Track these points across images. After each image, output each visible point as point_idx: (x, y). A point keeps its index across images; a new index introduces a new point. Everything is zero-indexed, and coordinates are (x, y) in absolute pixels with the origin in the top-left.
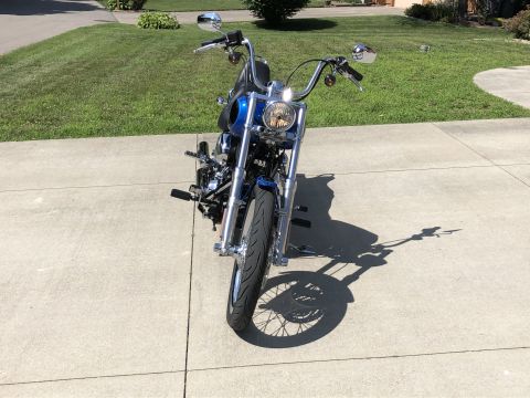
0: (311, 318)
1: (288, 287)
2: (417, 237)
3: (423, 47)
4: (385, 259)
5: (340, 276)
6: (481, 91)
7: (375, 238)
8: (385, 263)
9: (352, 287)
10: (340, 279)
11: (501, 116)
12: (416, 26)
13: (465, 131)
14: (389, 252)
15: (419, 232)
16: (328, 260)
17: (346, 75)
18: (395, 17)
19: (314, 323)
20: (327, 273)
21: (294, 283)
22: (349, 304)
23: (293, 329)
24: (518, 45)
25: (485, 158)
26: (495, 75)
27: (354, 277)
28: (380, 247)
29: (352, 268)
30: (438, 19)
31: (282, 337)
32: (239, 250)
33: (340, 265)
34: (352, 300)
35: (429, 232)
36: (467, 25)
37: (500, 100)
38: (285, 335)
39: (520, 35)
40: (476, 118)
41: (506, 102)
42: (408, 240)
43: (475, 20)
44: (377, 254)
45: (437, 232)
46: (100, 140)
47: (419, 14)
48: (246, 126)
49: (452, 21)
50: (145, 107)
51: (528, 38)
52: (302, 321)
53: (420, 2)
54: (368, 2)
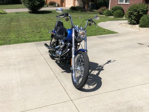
0: (94, 84)
4: (103, 68)
6: (101, 28)
7: (98, 64)
8: (103, 70)
9: (99, 76)
10: (96, 74)
11: (109, 33)
12: (73, 12)
13: (103, 37)
14: (103, 67)
15: (107, 62)
17: (93, 23)
18: (67, 10)
19: (96, 85)
20: (92, 73)
22: (101, 80)
23: (92, 87)
25: (111, 43)
26: (102, 24)
27: (98, 74)
28: (100, 66)
29: (97, 72)
30: (78, 10)
33: (93, 71)
35: (109, 61)
36: (86, 12)
37: (107, 30)
39: (101, 14)
40: (104, 34)
41: (109, 30)
42: (106, 64)
43: (88, 10)
44: (101, 68)
45: (111, 61)
47: (73, 9)
48: (73, 36)
49: (82, 11)
51: (103, 15)
52: (93, 85)
53: (72, 6)
54: (58, 6)
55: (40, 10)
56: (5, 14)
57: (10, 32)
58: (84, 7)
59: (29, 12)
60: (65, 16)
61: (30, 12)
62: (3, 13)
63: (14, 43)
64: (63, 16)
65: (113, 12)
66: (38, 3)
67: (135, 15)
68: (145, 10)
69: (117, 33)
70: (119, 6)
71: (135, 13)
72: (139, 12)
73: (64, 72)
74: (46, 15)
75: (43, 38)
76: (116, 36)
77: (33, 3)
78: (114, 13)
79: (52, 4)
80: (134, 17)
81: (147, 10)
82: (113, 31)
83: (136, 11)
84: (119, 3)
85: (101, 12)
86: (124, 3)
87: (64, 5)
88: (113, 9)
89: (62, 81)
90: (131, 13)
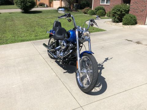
8: (104, 68)
11: (99, 31)
13: (94, 35)
15: (105, 60)
22: (105, 80)
23: (98, 89)
25: (103, 41)
31: (97, 92)
34: (105, 79)
35: (107, 59)
39: (85, 13)
40: (94, 32)
41: (97, 28)
42: (104, 62)
43: (73, 10)
45: (109, 59)
48: (77, 38)
49: (68, 11)
51: (87, 14)
52: (98, 87)
53: (59, 6)
54: (47, 7)
55: (31, 10)
57: (6, 31)
58: (70, 7)
61: (23, 12)
63: (11, 43)
64: (65, 17)
65: (96, 12)
66: (29, 4)
67: (118, 15)
68: (127, 9)
69: (105, 30)
70: (101, 6)
71: (119, 13)
72: (122, 12)
73: (66, 72)
74: (37, 15)
75: (38, 37)
76: (106, 33)
77: (25, 4)
78: (98, 12)
79: (42, 5)
80: (117, 16)
81: (129, 10)
82: (101, 29)
83: (119, 11)
84: (101, 4)
85: (85, 11)
86: (105, 4)
87: (52, 6)
88: (96, 9)
89: (66, 83)
90: (115, 13)
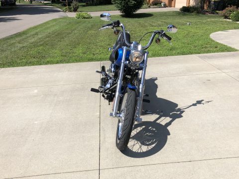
0: (152, 143)
1: (141, 129)
2: (194, 105)
3: (188, 23)
4: (182, 115)
5: (163, 123)
6: (214, 41)
7: (176, 105)
8: (182, 116)
9: (169, 128)
10: (164, 125)
11: (223, 51)
12: (184, 15)
13: (209, 58)
14: (183, 112)
15: (195, 102)
16: (157, 116)
17: (165, 38)
19: (153, 145)
20: (158, 122)
21: (144, 127)
22: (168, 136)
23: (145, 149)
24: (226, 22)
25: (218, 69)
26: (219, 34)
27: (169, 124)
28: (179, 110)
29: (168, 119)
30: (193, 12)
31: (140, 153)
32: (121, 115)
33: (163, 118)
34: (169, 134)
35: (199, 102)
36: (205, 14)
37: (222, 44)
38: (142, 151)
39: (226, 17)
40: (213, 52)
41: (224, 45)
42: (191, 106)
43: (207, 12)
44: (178, 113)
45: (203, 102)
46: (61, 65)
47: (186, 10)
48: (122, 61)
49: (198, 13)
50: (79, 51)
51: (229, 19)
52: (148, 145)
53: (185, 5)
54: (165, 6)
55: (136, 13)
56: (89, 18)
58: (202, 7)
59: (121, 15)
60: (114, 27)
61: (123, 16)
62: (87, 17)
63: (73, 62)
64: (110, 27)
66: (133, 2)
76: (233, 56)
77: (127, 3)
79: (157, 4)
82: (230, 48)
87: (173, 5)
